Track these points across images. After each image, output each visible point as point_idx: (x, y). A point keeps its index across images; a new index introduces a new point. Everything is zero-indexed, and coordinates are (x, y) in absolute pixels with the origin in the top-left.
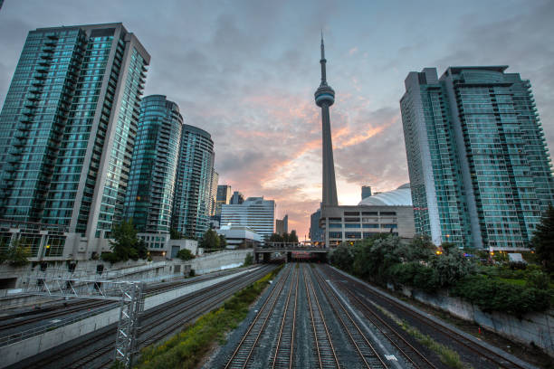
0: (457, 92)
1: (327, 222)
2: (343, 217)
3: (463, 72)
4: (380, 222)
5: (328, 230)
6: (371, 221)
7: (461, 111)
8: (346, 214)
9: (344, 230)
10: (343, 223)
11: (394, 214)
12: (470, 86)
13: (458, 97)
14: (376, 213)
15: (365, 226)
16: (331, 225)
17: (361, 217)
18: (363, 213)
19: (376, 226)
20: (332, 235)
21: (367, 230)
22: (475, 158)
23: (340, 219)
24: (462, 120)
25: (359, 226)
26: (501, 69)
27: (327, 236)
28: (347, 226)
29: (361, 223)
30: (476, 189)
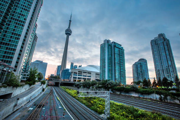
0: (114, 48)
1: (73, 74)
2: (78, 73)
3: (116, 44)
4: (87, 75)
5: (73, 76)
6: (85, 75)
7: (114, 52)
8: (79, 72)
9: (77, 77)
10: (77, 74)
11: (91, 73)
12: (117, 47)
13: (114, 49)
14: (86, 73)
15: (83, 76)
16: (74, 75)
17: (83, 73)
18: (83, 72)
19: (86, 76)
20: (74, 78)
21: (84, 77)
22: (116, 64)
23: (77, 73)
24: (114, 54)
25: (81, 76)
26: (121, 45)
27: (72, 78)
28: (78, 75)
29: (82, 75)
30: (115, 70)
